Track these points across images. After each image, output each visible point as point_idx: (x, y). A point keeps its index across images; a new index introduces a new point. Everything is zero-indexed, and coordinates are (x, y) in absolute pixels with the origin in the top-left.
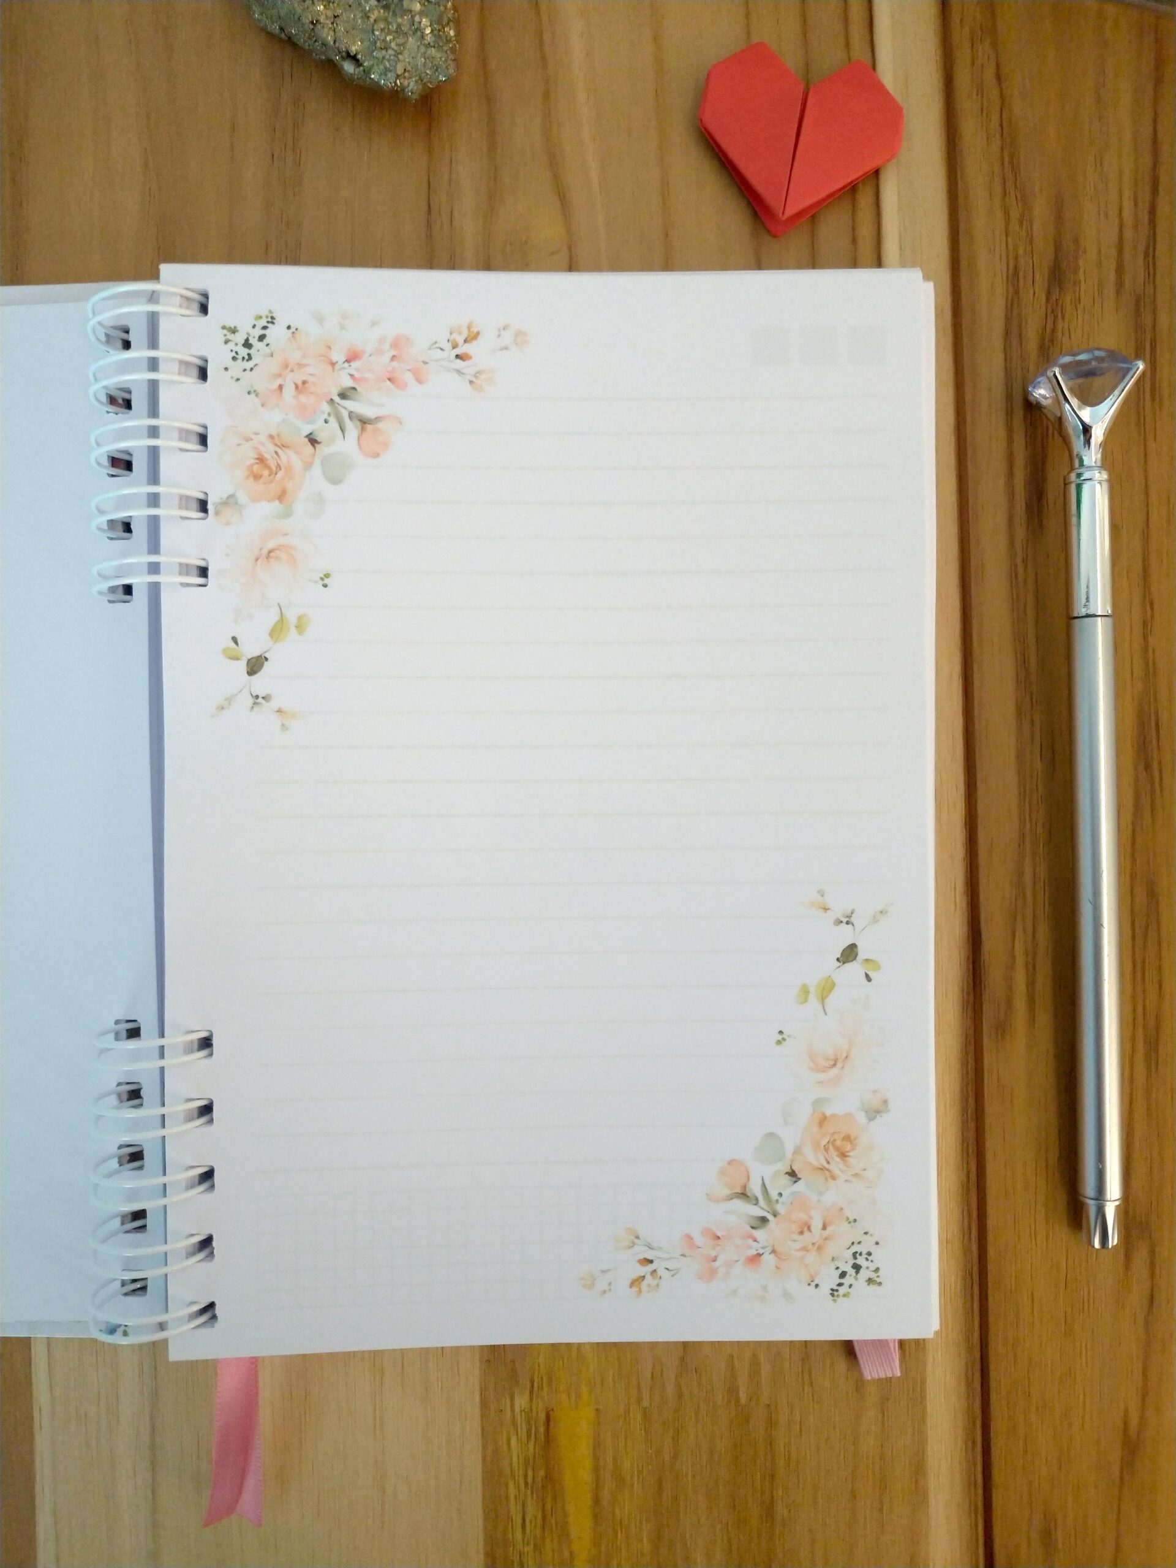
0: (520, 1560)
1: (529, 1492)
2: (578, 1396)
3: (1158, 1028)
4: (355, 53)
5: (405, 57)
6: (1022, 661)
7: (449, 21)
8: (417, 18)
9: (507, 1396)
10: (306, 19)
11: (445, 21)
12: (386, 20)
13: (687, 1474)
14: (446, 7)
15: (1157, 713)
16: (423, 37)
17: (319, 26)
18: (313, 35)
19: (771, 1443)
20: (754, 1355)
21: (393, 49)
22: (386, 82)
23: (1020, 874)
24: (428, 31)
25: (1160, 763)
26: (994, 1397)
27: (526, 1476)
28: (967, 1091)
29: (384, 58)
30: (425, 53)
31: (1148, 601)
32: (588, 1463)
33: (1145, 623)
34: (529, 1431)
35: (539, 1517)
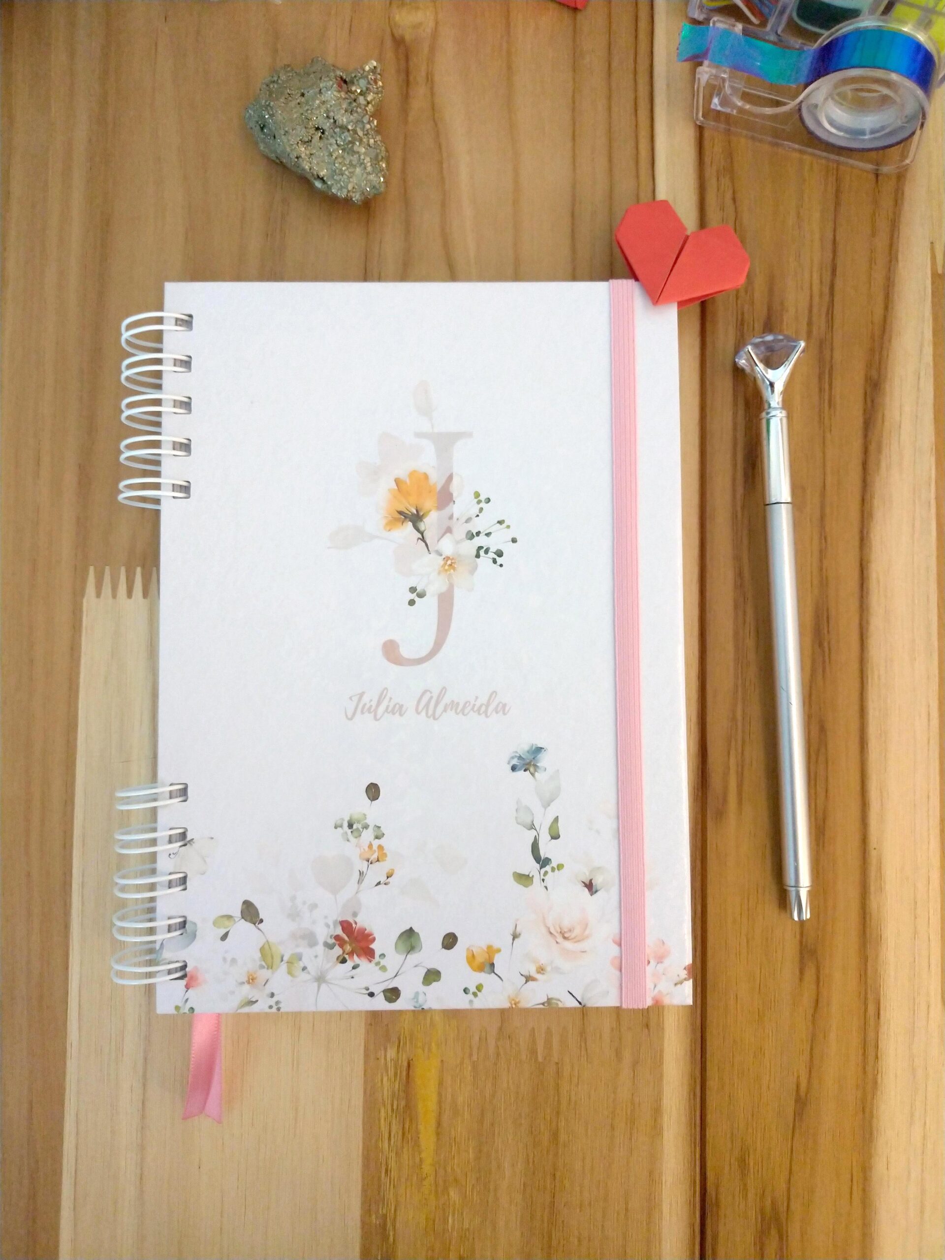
0: (386, 1163)
1: (394, 1115)
2: (430, 1050)
3: (824, 820)
4: (322, 176)
5: (354, 180)
6: (739, 574)
7: (382, 158)
8: (362, 157)
9: (382, 1049)
10: (293, 155)
11: (380, 157)
12: (343, 157)
13: (500, 1108)
14: (381, 151)
15: (828, 610)
16: (365, 168)
17: (300, 160)
18: (297, 165)
19: (557, 1087)
20: (548, 1028)
21: (346, 175)
22: (343, 194)
23: (734, 712)
24: (369, 164)
25: (829, 643)
26: (709, 1065)
27: (392, 1106)
28: (696, 855)
29: (340, 180)
30: (366, 178)
31: (823, 537)
32: (434, 1098)
33: (821, 551)
34: (396, 1074)
35: (400, 1133)
